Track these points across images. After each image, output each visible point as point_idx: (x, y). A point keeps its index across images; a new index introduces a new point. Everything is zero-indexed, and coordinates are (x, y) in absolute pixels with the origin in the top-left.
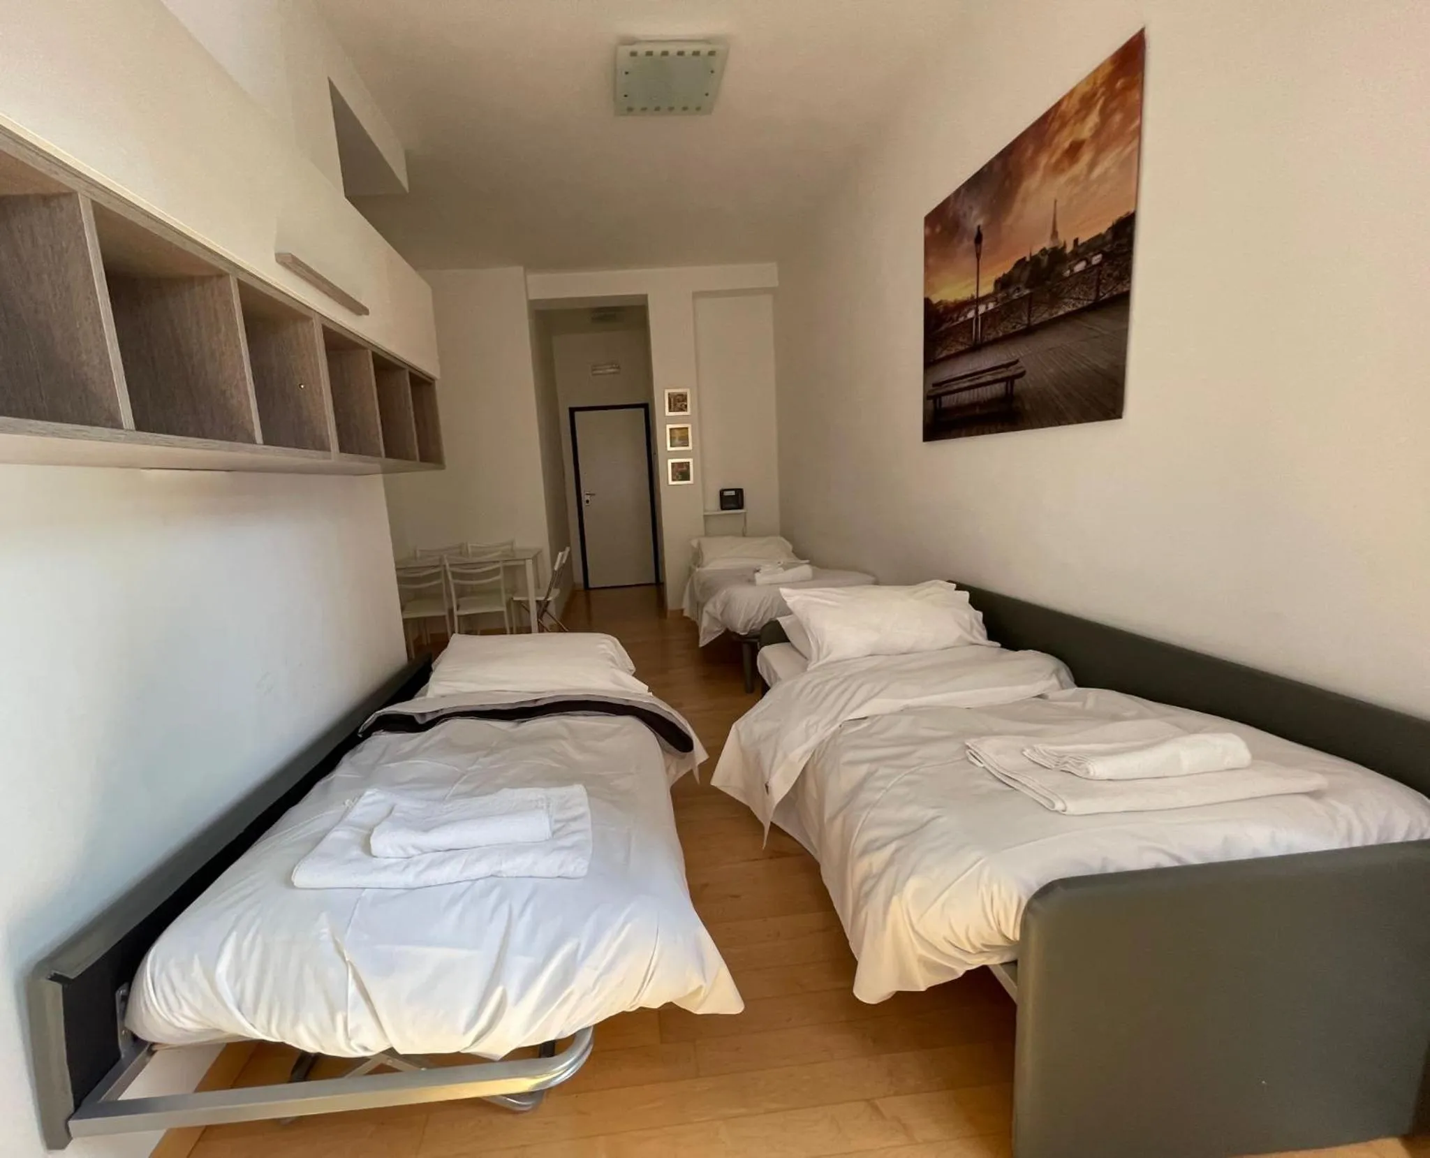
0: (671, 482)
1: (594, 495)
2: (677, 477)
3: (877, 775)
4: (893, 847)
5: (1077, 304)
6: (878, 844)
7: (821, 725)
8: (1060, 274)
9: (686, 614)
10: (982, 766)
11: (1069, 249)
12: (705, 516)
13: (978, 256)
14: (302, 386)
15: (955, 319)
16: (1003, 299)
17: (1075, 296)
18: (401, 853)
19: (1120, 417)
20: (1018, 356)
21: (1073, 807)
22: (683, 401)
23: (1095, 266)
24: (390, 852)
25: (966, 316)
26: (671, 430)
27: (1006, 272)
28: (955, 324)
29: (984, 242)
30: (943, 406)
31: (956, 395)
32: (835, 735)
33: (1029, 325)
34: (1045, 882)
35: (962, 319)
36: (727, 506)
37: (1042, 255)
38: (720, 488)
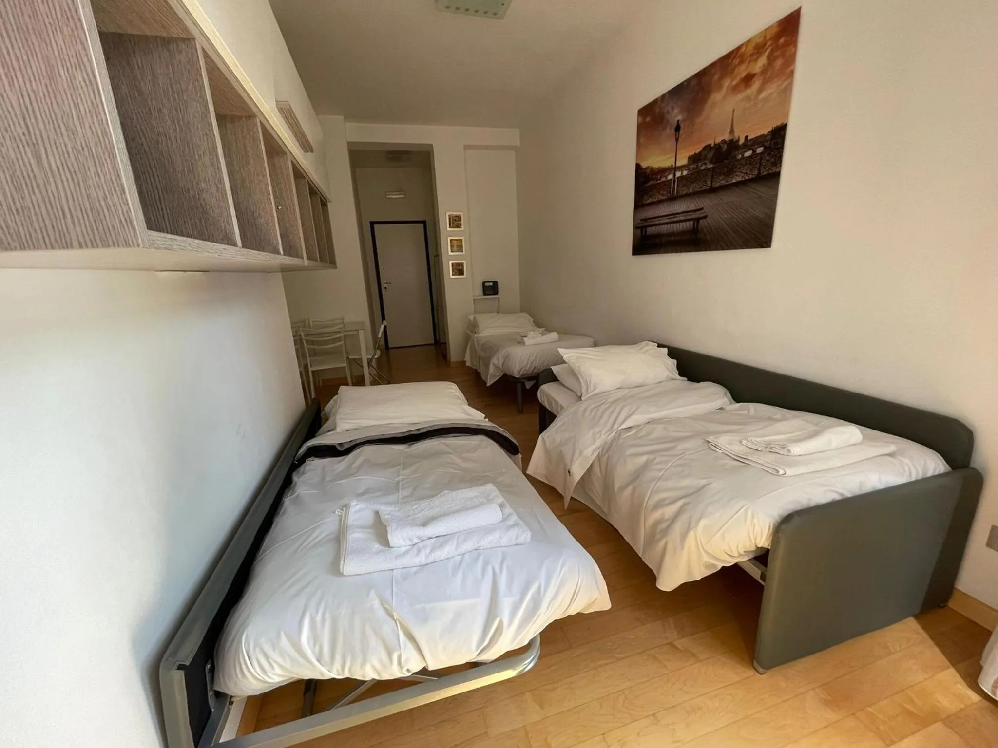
0: (451, 276)
1: (390, 283)
2: (456, 273)
3: (655, 461)
4: (679, 504)
5: (745, 177)
6: (666, 502)
7: (603, 432)
8: (735, 157)
9: (468, 364)
10: (721, 452)
11: (742, 141)
12: (474, 299)
13: (677, 140)
14: (280, 208)
15: (659, 179)
16: (694, 168)
17: (744, 171)
18: (409, 543)
19: (770, 246)
20: (703, 206)
21: (789, 472)
22: (459, 221)
23: (758, 154)
24: (402, 542)
25: (666, 178)
26: (451, 240)
27: (697, 151)
28: (659, 182)
29: (681, 131)
30: (648, 233)
31: (657, 227)
32: (614, 439)
33: (711, 187)
34: (786, 513)
35: (663, 179)
36: (487, 293)
37: (722, 143)
38: (483, 281)
